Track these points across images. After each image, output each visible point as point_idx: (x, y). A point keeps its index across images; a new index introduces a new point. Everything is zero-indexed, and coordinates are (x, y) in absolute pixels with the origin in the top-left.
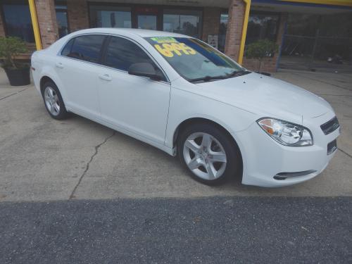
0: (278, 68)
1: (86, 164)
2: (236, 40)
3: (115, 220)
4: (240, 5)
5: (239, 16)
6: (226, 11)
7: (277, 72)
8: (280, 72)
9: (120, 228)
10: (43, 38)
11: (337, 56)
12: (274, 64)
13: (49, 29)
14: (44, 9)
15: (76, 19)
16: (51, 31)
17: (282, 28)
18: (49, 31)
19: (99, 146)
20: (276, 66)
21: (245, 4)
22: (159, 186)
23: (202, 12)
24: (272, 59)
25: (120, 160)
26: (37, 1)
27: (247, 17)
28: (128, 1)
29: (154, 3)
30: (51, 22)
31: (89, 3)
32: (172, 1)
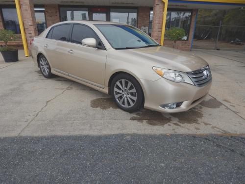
0: (192, 48)
1: (37, 113)
2: (159, 28)
3: (43, 149)
4: (160, 4)
5: (160, 12)
6: (152, 9)
7: (191, 50)
8: (194, 50)
9: (45, 155)
10: (26, 30)
11: (237, 39)
12: (188, 45)
13: (30, 24)
14: (27, 10)
15: (51, 17)
16: (32, 25)
17: (193, 20)
18: (30, 25)
19: (50, 101)
20: (190, 46)
21: (164, 3)
22: (82, 127)
23: (137, 10)
24: (187, 42)
25: (61, 110)
26: (22, 5)
27: (166, 12)
28: (86, 4)
29: (103, 5)
30: (31, 19)
31: (60, 6)
32: (115, 3)
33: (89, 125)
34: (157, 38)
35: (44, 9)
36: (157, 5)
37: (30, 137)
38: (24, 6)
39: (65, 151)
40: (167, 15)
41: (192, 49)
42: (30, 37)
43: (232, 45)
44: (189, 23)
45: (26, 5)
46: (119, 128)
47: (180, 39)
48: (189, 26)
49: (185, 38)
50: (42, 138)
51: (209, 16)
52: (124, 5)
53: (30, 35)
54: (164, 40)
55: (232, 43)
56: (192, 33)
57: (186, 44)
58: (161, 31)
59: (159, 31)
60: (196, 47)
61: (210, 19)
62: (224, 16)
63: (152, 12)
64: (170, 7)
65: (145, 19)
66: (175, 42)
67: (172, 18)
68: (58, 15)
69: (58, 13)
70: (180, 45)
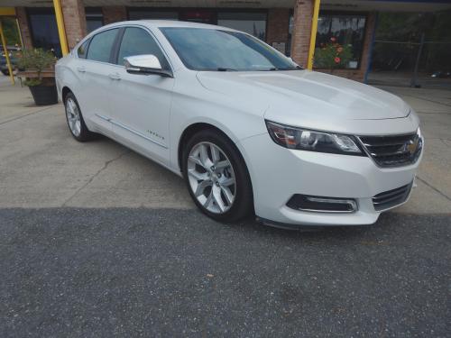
1: (90, 177)
2: (303, 46)
4: (307, 2)
5: (306, 16)
12: (361, 78)
14: (73, 16)
17: (370, 31)
23: (265, 14)
24: (358, 71)
26: (65, 7)
27: (316, 19)
29: (205, 6)
30: (79, 31)
31: (129, 9)
35: (102, 15)
36: (301, 3)
37: (80, 209)
38: (68, 9)
39: (134, 227)
44: (361, 38)
45: (72, 7)
48: (363, 42)
49: (354, 65)
50: (99, 211)
52: (243, 6)
54: (314, 68)
56: (366, 56)
57: (356, 76)
58: (308, 51)
59: (304, 52)
61: (406, 30)
63: (292, 19)
64: (327, 8)
65: (281, 30)
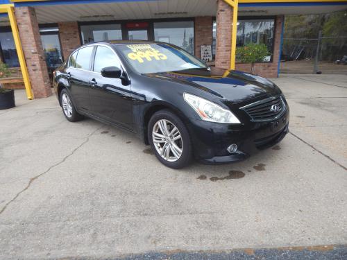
0: (279, 73)
1: (4, 205)
5: (227, 21)
6: (214, 19)
7: (278, 77)
8: (282, 77)
10: (28, 61)
11: (345, 56)
12: (273, 69)
13: (33, 51)
14: (27, 31)
15: (68, 40)
16: (36, 53)
18: (33, 53)
20: (276, 71)
21: (231, 8)
23: (193, 22)
24: (271, 64)
25: (50, 198)
26: (19, 24)
27: (236, 23)
28: (116, 18)
29: (142, 18)
30: (34, 43)
31: (80, 24)
32: (160, 14)
33: (92, 231)
34: (224, 60)
35: (57, 30)
36: (222, 11)
38: (22, 26)
40: (239, 28)
41: (279, 75)
42: (34, 70)
43: (338, 66)
44: (272, 37)
45: (26, 24)
46: (149, 237)
47: (260, 61)
48: (273, 40)
49: (268, 58)
51: (301, 27)
52: (173, 16)
53: (33, 68)
54: (236, 63)
55: (338, 63)
56: (277, 52)
57: (270, 68)
58: (230, 50)
59: (227, 51)
60: (284, 72)
61: (303, 30)
62: (322, 24)
63: (215, 25)
64: (242, 14)
65: (206, 34)
66: (253, 65)
67: (246, 33)
68: (78, 37)
69: (78, 33)
70: (261, 70)
